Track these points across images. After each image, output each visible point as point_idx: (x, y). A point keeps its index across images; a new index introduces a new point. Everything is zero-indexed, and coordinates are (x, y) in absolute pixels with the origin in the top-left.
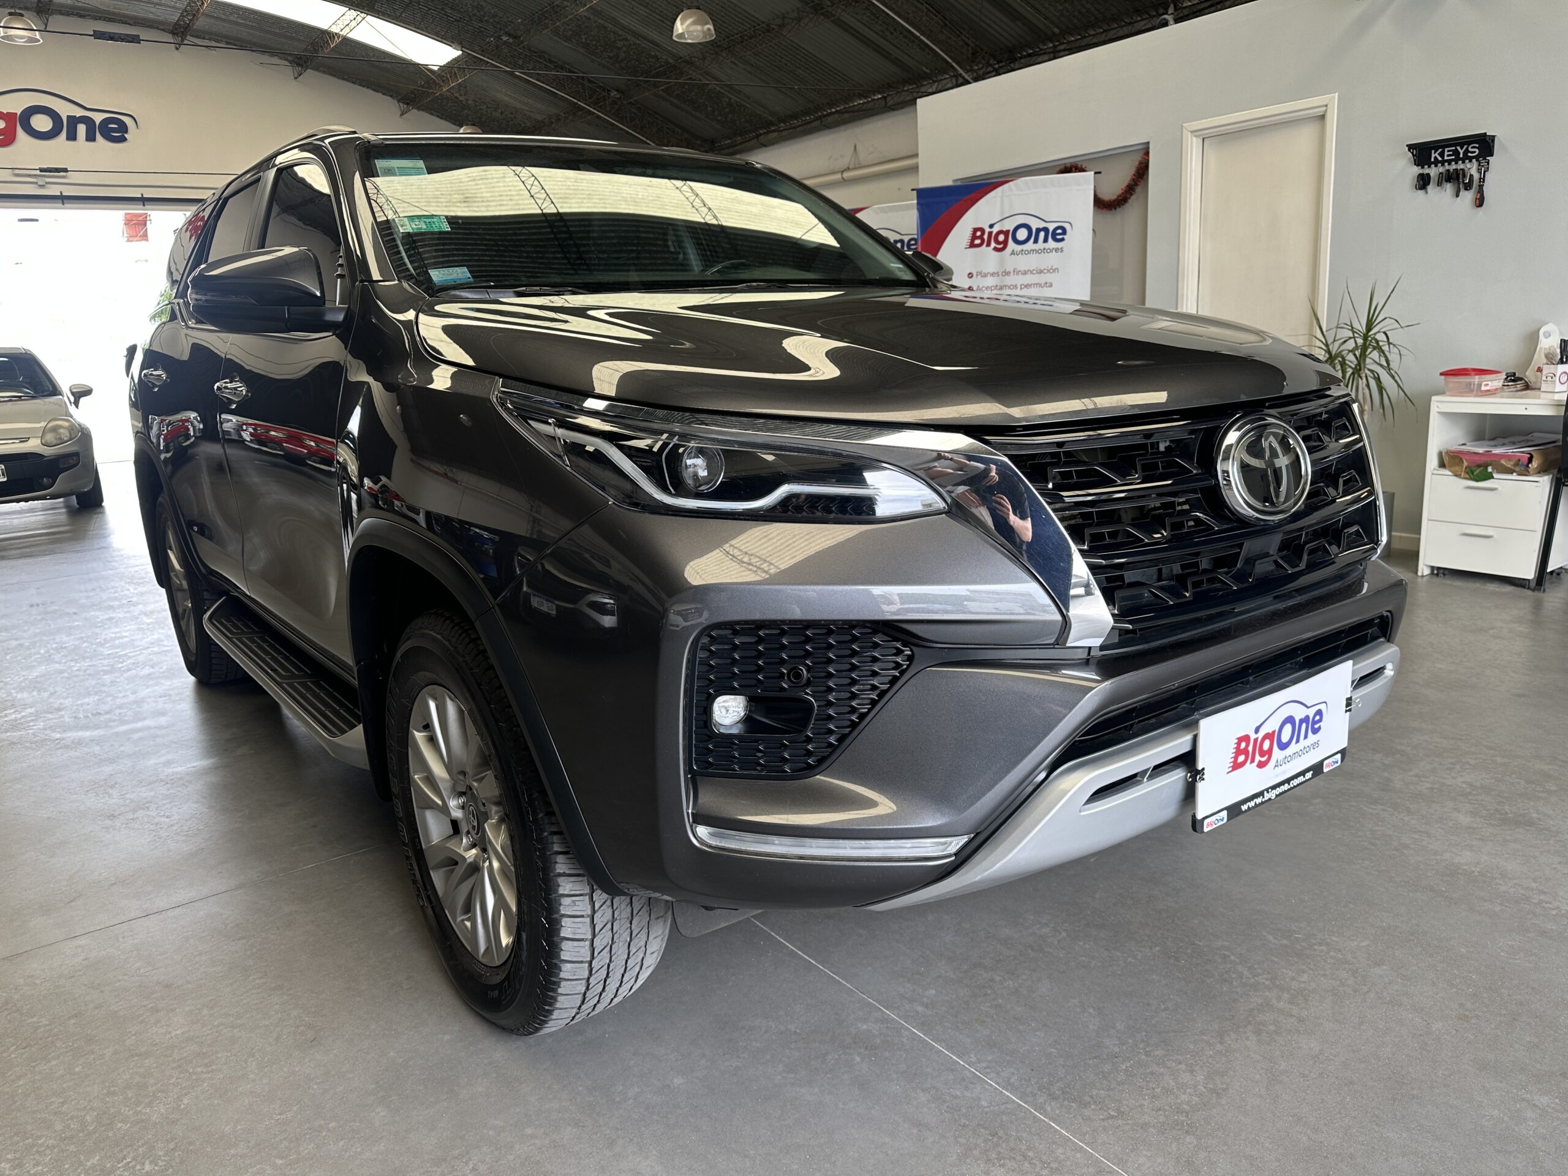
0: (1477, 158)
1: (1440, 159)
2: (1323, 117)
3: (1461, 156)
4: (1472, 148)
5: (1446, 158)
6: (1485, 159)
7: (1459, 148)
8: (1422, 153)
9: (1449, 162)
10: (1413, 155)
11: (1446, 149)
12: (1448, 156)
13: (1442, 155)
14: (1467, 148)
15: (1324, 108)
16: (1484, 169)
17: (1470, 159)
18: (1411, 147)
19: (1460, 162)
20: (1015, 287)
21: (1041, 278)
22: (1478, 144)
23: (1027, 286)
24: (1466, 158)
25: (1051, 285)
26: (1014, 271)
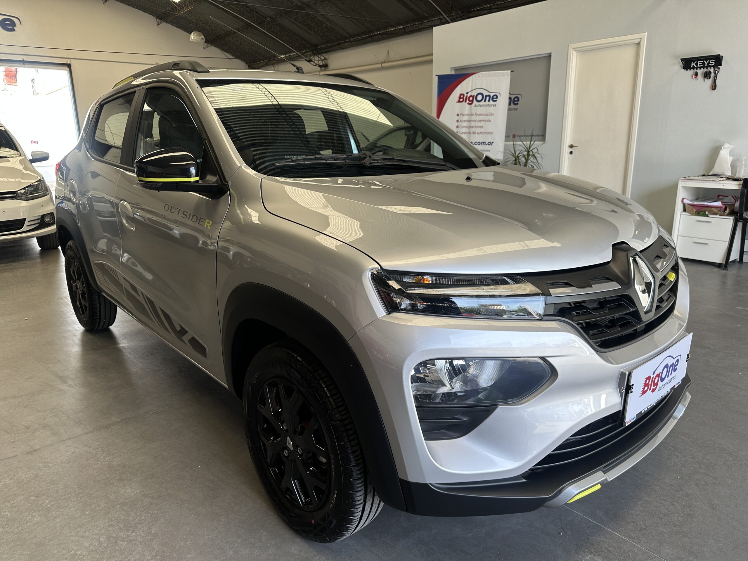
0: (714, 66)
1: (695, 66)
2: (639, 44)
3: (706, 65)
4: (712, 61)
5: (698, 66)
6: (717, 67)
7: (705, 61)
8: (688, 63)
9: (700, 68)
10: (683, 64)
11: (699, 62)
12: (700, 65)
13: (696, 64)
14: (709, 61)
15: (640, 40)
16: (716, 72)
17: (710, 67)
18: (682, 60)
19: (706, 68)
20: (475, 121)
21: (486, 118)
22: (714, 60)
23: (480, 121)
24: (708, 66)
25: (490, 121)
26: (475, 114)
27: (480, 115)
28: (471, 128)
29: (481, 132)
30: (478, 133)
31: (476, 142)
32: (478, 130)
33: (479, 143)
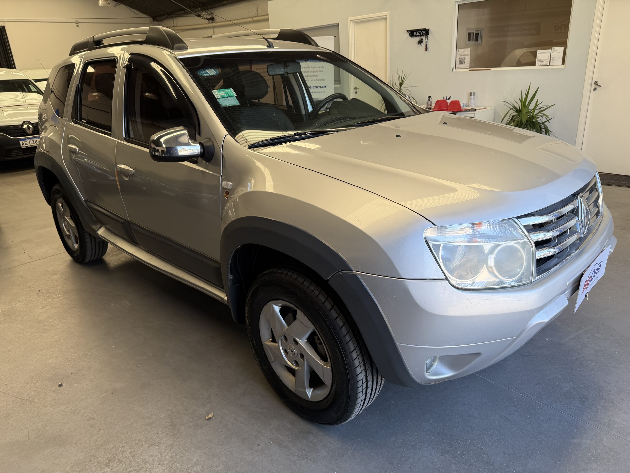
0: (425, 35)
1: (416, 35)
2: (386, 19)
3: (421, 34)
4: (424, 32)
5: (418, 35)
6: (427, 36)
7: (421, 32)
8: (412, 33)
9: (418, 36)
10: (409, 34)
11: (418, 32)
12: (418, 34)
13: (417, 33)
14: (423, 32)
15: (386, 16)
16: (427, 39)
17: (424, 35)
18: (408, 31)
19: (421, 36)
20: (312, 72)
21: (320, 69)
22: (425, 31)
23: (315, 72)
24: (423, 35)
25: (322, 71)
26: (311, 67)
27: (315, 67)
28: (308, 77)
29: (316, 80)
30: (315, 80)
31: (314, 87)
32: (315, 78)
33: (316, 87)
